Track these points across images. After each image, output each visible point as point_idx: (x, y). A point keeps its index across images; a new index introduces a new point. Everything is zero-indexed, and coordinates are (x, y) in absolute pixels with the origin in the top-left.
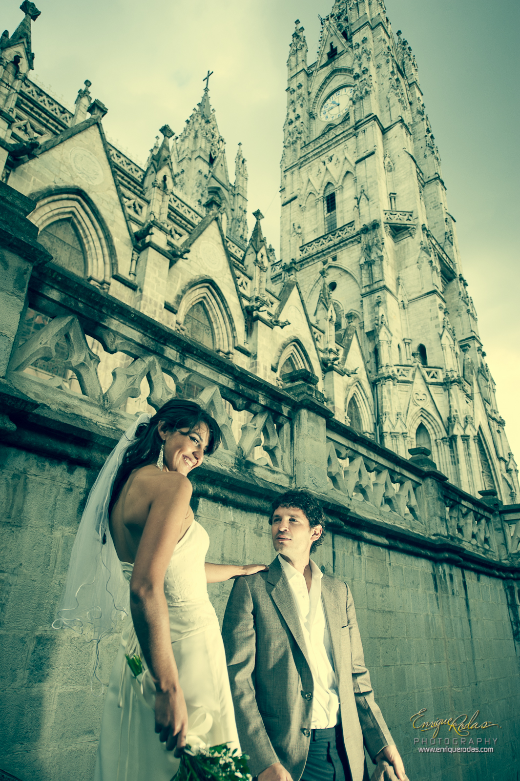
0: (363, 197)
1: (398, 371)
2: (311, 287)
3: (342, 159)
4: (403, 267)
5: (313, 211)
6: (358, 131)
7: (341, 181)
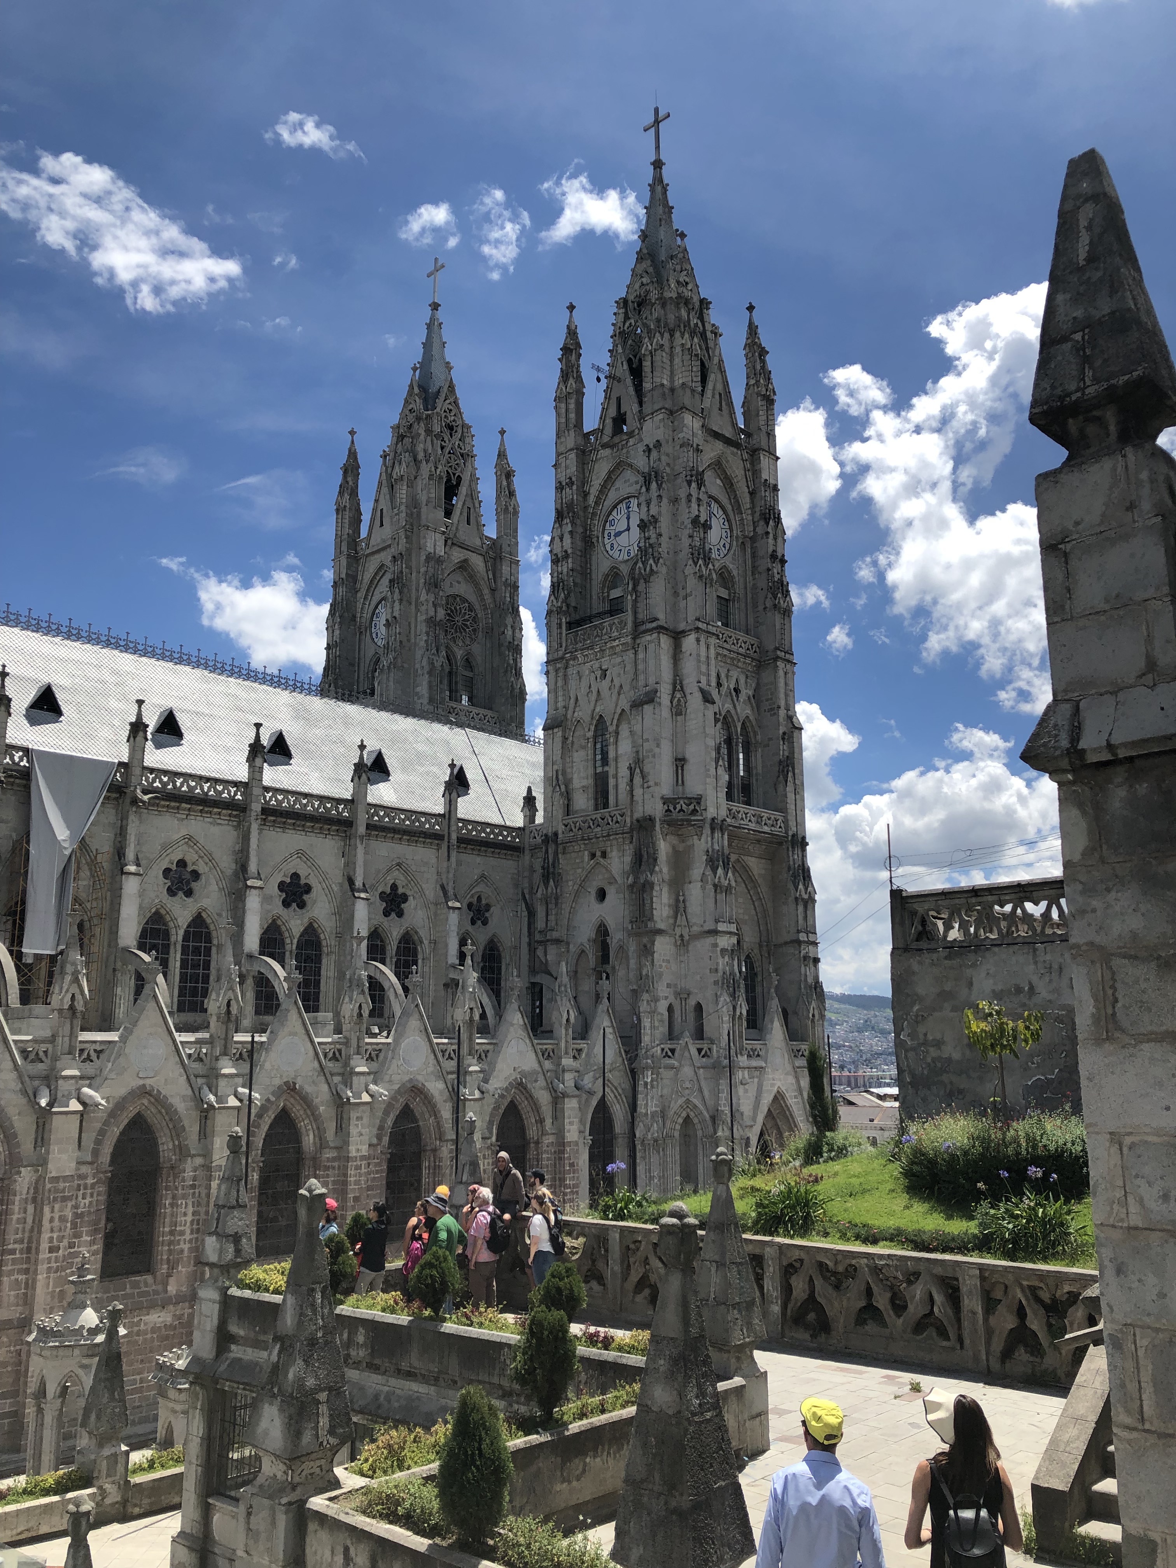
0: (638, 770)
1: (663, 1050)
2: (576, 887)
3: (617, 683)
4: (687, 880)
5: (582, 753)
6: (638, 641)
7: (615, 722)
